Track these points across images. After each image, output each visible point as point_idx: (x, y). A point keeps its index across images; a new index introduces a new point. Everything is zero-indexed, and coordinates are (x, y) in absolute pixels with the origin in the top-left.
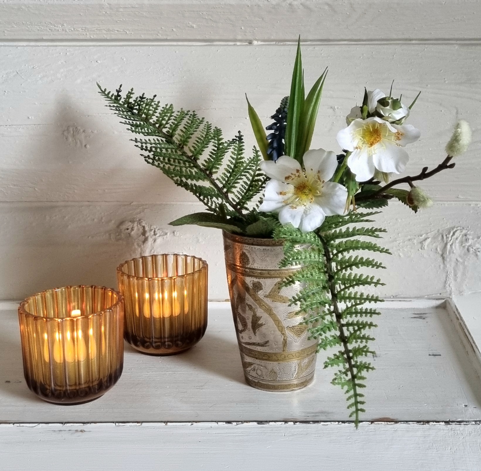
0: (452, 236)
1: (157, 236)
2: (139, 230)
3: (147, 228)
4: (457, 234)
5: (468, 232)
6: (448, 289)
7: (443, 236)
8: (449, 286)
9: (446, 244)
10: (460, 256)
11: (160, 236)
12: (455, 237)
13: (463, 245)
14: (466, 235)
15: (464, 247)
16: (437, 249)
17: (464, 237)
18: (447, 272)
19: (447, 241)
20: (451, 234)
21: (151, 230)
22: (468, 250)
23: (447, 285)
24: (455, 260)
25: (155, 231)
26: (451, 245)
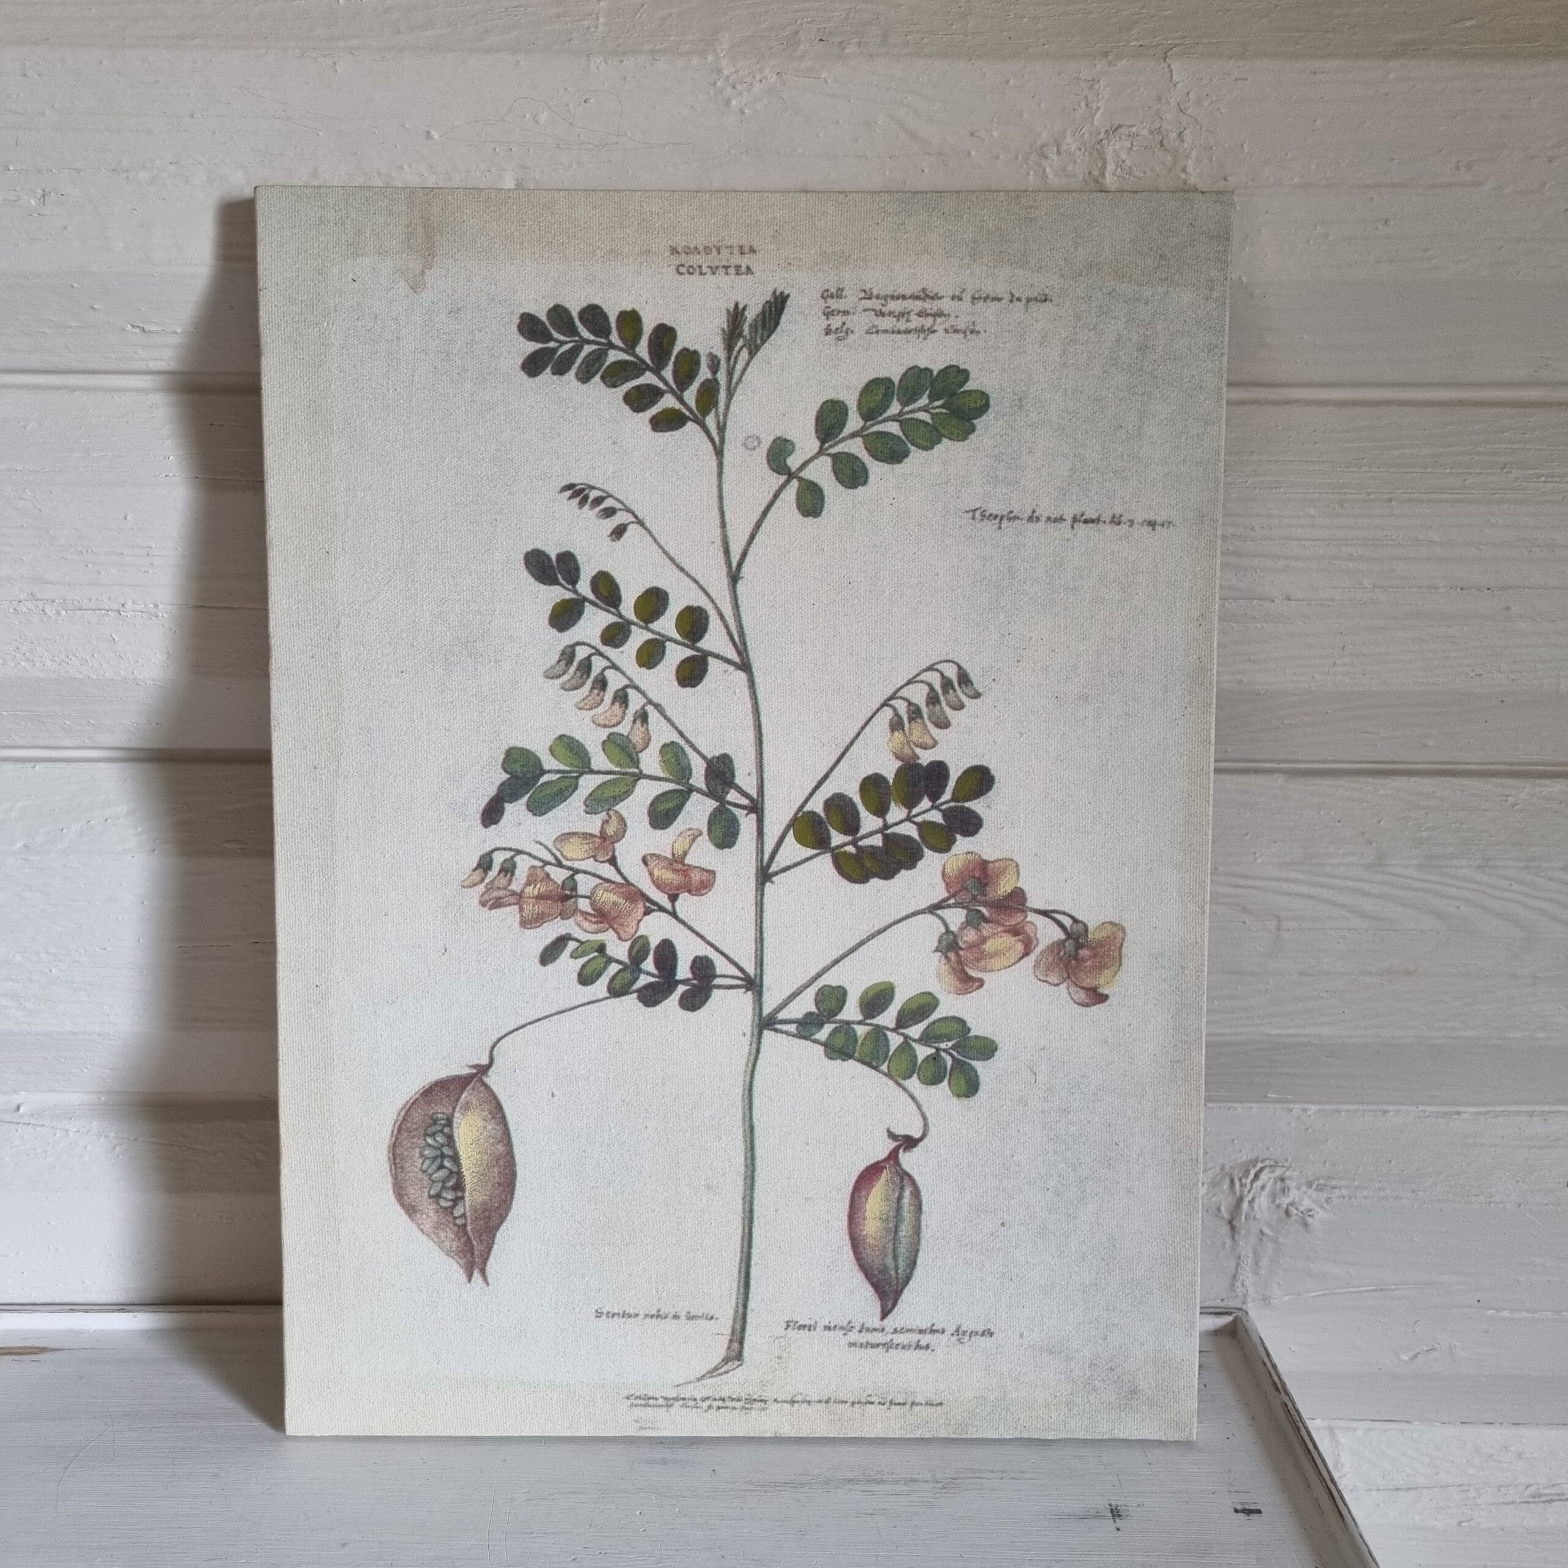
0: (1252, 1182)
4: (1264, 1176)
5: (1288, 1173)
6: (1240, 1291)
7: (1232, 1181)
8: (1243, 1285)
9: (1240, 1200)
10: (1269, 1226)
12: (1259, 1184)
13: (1277, 1202)
14: (1283, 1180)
15: (1278, 1206)
16: (1219, 1209)
17: (1279, 1184)
18: (1239, 1257)
19: (1241, 1192)
20: (1251, 1176)
22: (1287, 1212)
23: (1238, 1284)
24: (1258, 1232)
26: (1251, 1202)
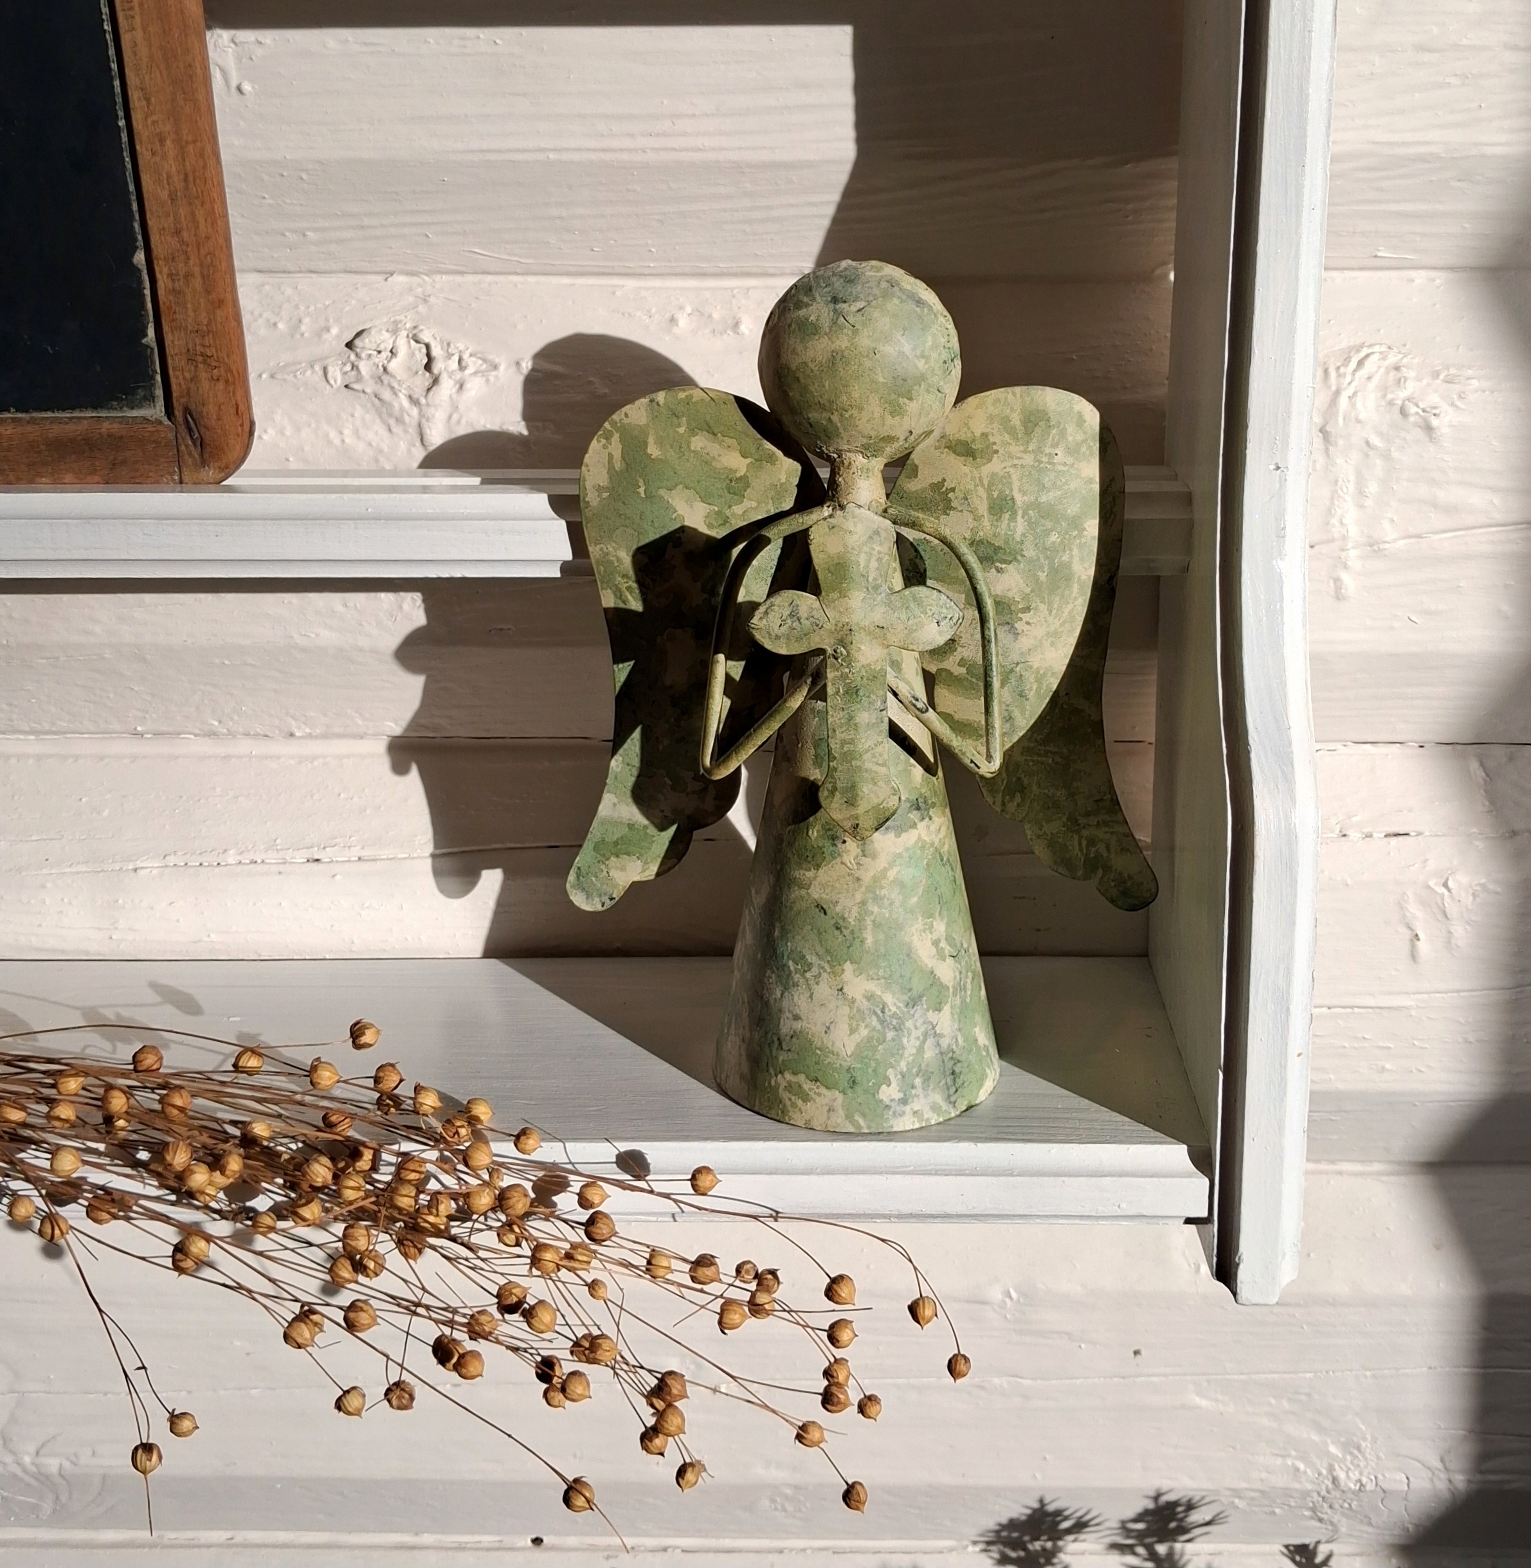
1: (467, 372)
2: (412, 355)
3: (436, 351)
11: (476, 373)
21: (449, 356)
25: (460, 361)
